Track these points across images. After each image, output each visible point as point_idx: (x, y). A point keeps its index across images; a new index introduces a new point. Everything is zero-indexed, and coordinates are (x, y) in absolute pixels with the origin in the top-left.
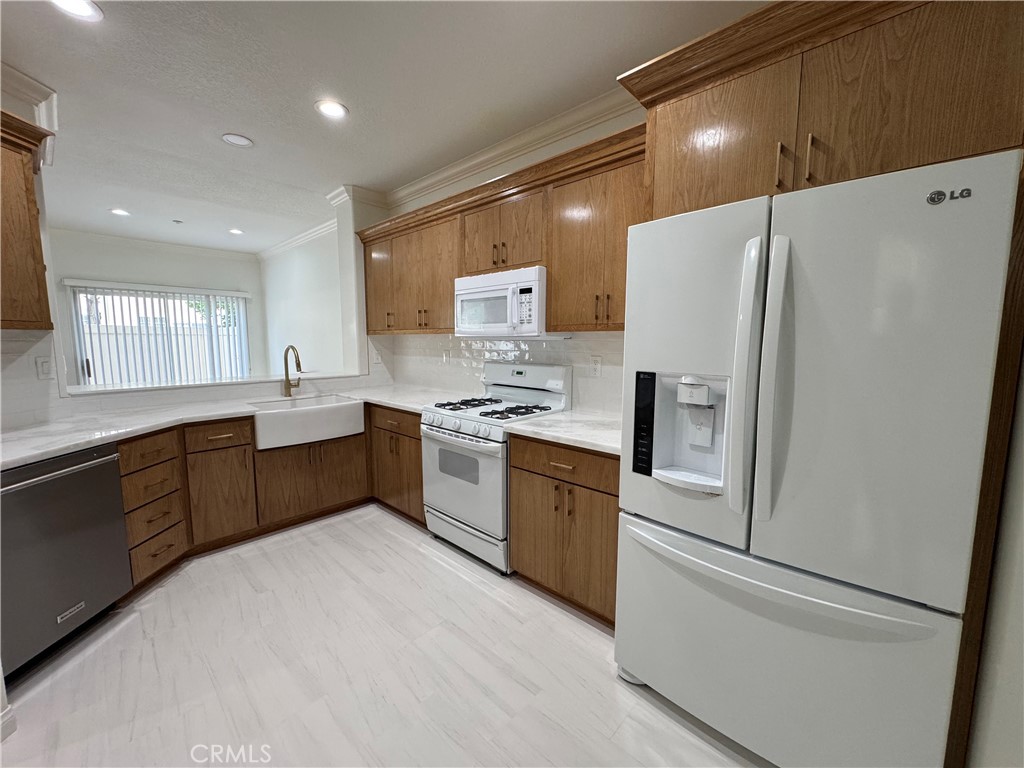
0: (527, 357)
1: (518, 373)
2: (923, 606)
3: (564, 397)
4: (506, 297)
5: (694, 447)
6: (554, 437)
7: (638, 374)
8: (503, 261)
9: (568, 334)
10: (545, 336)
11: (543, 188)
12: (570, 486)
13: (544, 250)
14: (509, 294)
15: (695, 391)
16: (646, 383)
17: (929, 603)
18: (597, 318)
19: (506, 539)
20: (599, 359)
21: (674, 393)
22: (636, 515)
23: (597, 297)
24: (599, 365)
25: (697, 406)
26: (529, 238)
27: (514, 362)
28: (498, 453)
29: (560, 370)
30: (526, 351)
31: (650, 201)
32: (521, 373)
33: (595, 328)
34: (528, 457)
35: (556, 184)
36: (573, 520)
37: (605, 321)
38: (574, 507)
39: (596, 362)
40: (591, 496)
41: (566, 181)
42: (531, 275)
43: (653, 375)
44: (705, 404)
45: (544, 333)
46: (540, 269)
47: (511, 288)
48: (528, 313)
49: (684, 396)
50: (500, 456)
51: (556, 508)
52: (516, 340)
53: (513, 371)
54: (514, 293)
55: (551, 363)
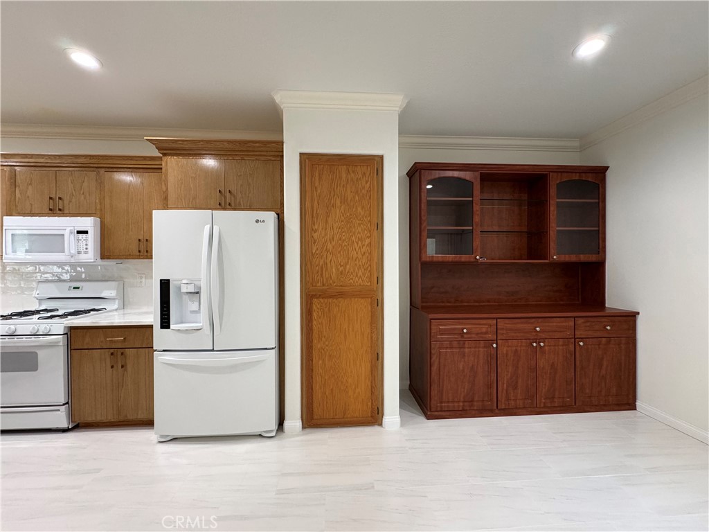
0: (83, 276)
1: (74, 288)
2: (266, 349)
3: (117, 301)
4: (63, 235)
5: (192, 312)
6: (109, 323)
7: (161, 280)
8: (60, 210)
9: (119, 261)
10: (100, 262)
11: (97, 170)
12: (122, 350)
13: (98, 207)
14: (67, 233)
15: (189, 286)
16: (165, 285)
17: (268, 347)
18: (139, 251)
19: (67, 403)
20: (143, 276)
21: (180, 288)
22: (164, 351)
23: (139, 240)
24: (143, 280)
25: (191, 293)
26: (85, 198)
27: (71, 280)
28: (59, 342)
29: (114, 284)
30: (83, 272)
31: (166, 198)
32: (78, 288)
33: (139, 257)
34: (87, 339)
35: (107, 170)
36: (126, 370)
37: (146, 254)
38: (125, 362)
39: (141, 278)
40: (137, 352)
41: (115, 170)
42: (88, 223)
43: (168, 281)
44: (193, 291)
45: (99, 260)
46: (95, 221)
47: (68, 229)
48: (85, 247)
49: (184, 289)
50: (61, 344)
51: (112, 367)
52: (73, 266)
53: (70, 287)
54: (71, 233)
55: (105, 279)
